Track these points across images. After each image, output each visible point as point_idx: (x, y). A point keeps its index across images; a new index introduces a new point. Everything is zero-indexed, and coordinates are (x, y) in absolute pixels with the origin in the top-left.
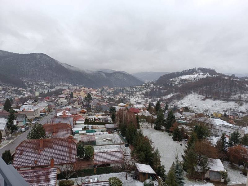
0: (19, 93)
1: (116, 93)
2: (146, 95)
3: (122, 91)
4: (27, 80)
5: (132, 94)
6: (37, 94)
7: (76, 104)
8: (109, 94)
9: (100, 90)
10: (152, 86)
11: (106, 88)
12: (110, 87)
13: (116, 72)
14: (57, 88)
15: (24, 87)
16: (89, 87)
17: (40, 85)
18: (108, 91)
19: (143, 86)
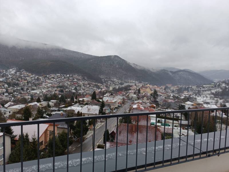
0: (98, 87)
1: (180, 91)
2: (216, 95)
3: (187, 89)
4: (104, 77)
5: (199, 93)
6: (111, 89)
7: (145, 99)
8: (173, 92)
9: (164, 87)
10: (224, 85)
11: (169, 86)
12: (173, 85)
13: (180, 71)
14: (126, 84)
15: (102, 83)
16: (153, 84)
17: (113, 82)
18: (172, 88)
19: (212, 86)
